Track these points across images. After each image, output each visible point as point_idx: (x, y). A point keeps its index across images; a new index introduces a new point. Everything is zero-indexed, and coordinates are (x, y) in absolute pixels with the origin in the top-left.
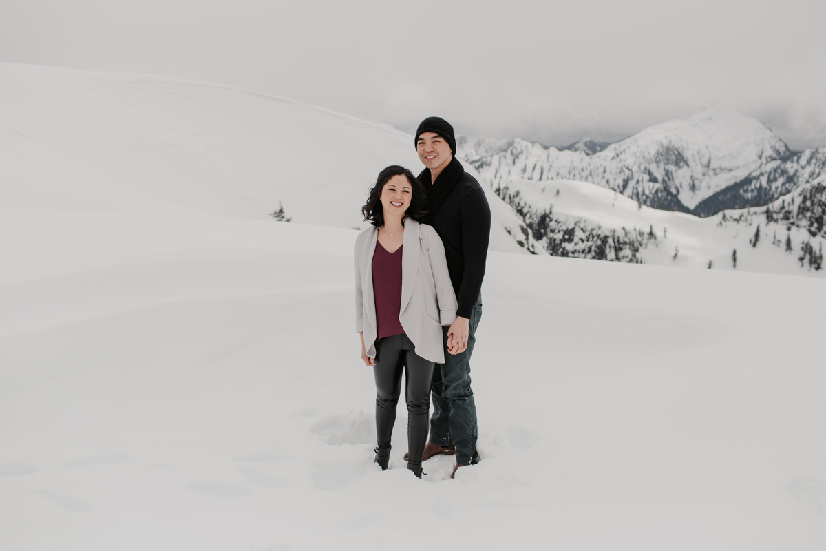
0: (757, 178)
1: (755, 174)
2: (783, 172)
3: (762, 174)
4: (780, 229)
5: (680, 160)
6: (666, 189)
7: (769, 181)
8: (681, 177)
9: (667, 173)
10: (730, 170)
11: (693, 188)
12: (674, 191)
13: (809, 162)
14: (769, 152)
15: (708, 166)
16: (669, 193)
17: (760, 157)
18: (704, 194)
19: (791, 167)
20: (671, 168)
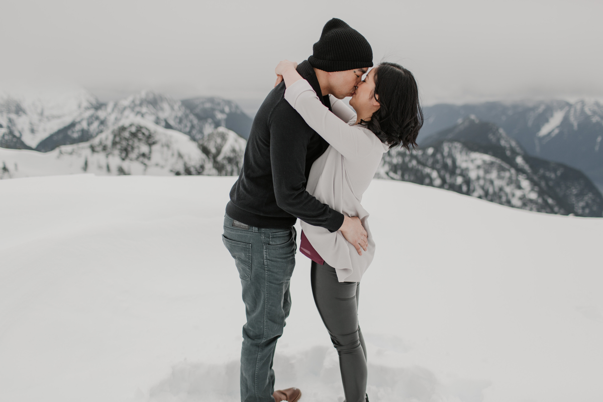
0: (79, 122)
1: (78, 120)
2: (97, 118)
3: (82, 120)
4: (100, 158)
5: (19, 110)
6: (11, 133)
7: (89, 124)
8: (22, 124)
9: (10, 121)
10: (59, 117)
11: (33, 131)
12: (17, 134)
13: (113, 110)
14: (85, 104)
15: (42, 114)
16: (14, 136)
17: (79, 106)
18: (42, 135)
19: (101, 114)
20: (13, 116)
